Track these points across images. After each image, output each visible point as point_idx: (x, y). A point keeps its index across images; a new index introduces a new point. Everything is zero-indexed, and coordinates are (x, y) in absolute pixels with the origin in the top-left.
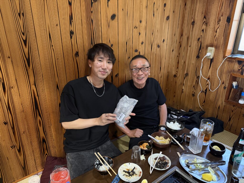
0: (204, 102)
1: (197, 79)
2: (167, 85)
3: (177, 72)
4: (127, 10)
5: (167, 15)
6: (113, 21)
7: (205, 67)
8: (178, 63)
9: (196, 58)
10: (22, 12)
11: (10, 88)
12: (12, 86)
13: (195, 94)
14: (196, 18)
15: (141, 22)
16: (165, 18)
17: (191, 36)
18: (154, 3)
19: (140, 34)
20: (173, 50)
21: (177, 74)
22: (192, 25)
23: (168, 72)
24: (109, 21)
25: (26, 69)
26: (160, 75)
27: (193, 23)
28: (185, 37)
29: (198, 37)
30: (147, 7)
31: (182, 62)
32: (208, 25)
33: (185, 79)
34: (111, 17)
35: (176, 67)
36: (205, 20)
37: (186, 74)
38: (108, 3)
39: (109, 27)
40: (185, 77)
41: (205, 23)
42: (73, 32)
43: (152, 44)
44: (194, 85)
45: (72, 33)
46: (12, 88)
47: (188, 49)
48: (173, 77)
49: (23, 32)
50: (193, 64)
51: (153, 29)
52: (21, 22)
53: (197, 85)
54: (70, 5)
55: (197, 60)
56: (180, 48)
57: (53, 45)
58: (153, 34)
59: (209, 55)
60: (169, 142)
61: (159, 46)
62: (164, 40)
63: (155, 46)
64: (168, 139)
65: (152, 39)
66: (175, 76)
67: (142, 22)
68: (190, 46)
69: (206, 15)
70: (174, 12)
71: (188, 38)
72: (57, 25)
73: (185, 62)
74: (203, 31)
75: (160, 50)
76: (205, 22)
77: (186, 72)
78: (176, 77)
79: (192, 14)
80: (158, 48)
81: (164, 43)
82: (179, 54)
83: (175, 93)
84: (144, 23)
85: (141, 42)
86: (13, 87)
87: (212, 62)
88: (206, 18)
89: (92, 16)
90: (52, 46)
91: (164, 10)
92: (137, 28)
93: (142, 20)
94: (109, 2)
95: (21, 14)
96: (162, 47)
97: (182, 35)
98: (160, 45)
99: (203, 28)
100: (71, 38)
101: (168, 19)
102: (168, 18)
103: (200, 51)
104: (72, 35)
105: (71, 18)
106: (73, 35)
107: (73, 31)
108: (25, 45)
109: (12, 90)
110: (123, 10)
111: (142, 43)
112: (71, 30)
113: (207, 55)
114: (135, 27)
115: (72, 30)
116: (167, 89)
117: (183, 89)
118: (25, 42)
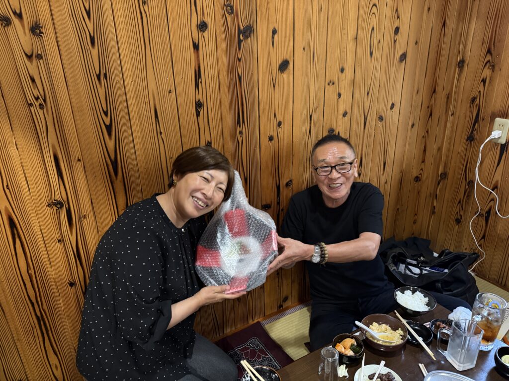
0: (484, 237)
1: (467, 187)
2: (399, 199)
3: (422, 170)
4: (314, 48)
5: (401, 52)
6: (282, 74)
7: (487, 161)
8: (425, 150)
9: (467, 141)
10: (104, 72)
11: (80, 219)
12: (85, 214)
13: (461, 218)
14: (468, 54)
15: (342, 70)
16: (398, 56)
17: (455, 92)
18: (373, 29)
19: (339, 95)
20: (413, 126)
21: (421, 174)
22: (457, 69)
23: (402, 172)
24: (275, 76)
25: (111, 180)
26: (383, 179)
27: (461, 64)
28: (441, 95)
29: (472, 95)
30: (357, 38)
31: (433, 148)
32: (497, 68)
33: (439, 184)
34: (280, 65)
35: (421, 161)
36: (489, 58)
37: (441, 174)
38: (273, 37)
39: (274, 87)
40: (440, 180)
41: (488, 65)
42: (200, 102)
43: (366, 114)
44: (461, 199)
45: (199, 105)
46: (85, 217)
47: (447, 121)
48: (412, 181)
49: (105, 110)
50: (459, 153)
51: (369, 83)
52: (102, 92)
53: (467, 200)
54: (196, 50)
55: (469, 145)
56: (430, 119)
57: (162, 131)
58: (368, 94)
59: (497, 137)
60: (401, 337)
61: (381, 118)
62: (393, 105)
63: (372, 119)
64: (400, 331)
65: (367, 105)
66: (417, 179)
67: (345, 71)
68: (452, 115)
69: (493, 46)
70: (416, 43)
71: (448, 97)
72: (170, 92)
73: (439, 149)
74: (484, 81)
75: (385, 127)
76: (489, 61)
77: (443, 169)
78: (420, 180)
79: (459, 44)
80: (381, 121)
81: (393, 110)
82: (427, 132)
83: (416, 215)
84: (349, 72)
85: (341, 112)
86: (87, 216)
87: (505, 152)
88: (491, 54)
89: (240, 68)
90: (161, 133)
91: (395, 41)
92: (333, 84)
93: (344, 67)
94: (276, 36)
95: (102, 76)
96: (388, 118)
97: (434, 91)
98: (383, 115)
99: (484, 75)
100: (198, 115)
101: (403, 60)
102: (403, 57)
103: (477, 125)
104: (199, 110)
105: (198, 75)
106: (202, 110)
107: (202, 101)
108: (110, 134)
109: (85, 222)
110: (304, 49)
111: (345, 114)
112: (197, 100)
113: (492, 137)
114: (330, 82)
115: (199, 100)
116: (399, 207)
117: (435, 207)
118: (109, 128)
